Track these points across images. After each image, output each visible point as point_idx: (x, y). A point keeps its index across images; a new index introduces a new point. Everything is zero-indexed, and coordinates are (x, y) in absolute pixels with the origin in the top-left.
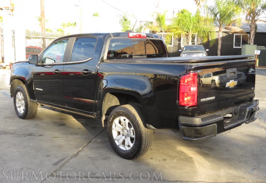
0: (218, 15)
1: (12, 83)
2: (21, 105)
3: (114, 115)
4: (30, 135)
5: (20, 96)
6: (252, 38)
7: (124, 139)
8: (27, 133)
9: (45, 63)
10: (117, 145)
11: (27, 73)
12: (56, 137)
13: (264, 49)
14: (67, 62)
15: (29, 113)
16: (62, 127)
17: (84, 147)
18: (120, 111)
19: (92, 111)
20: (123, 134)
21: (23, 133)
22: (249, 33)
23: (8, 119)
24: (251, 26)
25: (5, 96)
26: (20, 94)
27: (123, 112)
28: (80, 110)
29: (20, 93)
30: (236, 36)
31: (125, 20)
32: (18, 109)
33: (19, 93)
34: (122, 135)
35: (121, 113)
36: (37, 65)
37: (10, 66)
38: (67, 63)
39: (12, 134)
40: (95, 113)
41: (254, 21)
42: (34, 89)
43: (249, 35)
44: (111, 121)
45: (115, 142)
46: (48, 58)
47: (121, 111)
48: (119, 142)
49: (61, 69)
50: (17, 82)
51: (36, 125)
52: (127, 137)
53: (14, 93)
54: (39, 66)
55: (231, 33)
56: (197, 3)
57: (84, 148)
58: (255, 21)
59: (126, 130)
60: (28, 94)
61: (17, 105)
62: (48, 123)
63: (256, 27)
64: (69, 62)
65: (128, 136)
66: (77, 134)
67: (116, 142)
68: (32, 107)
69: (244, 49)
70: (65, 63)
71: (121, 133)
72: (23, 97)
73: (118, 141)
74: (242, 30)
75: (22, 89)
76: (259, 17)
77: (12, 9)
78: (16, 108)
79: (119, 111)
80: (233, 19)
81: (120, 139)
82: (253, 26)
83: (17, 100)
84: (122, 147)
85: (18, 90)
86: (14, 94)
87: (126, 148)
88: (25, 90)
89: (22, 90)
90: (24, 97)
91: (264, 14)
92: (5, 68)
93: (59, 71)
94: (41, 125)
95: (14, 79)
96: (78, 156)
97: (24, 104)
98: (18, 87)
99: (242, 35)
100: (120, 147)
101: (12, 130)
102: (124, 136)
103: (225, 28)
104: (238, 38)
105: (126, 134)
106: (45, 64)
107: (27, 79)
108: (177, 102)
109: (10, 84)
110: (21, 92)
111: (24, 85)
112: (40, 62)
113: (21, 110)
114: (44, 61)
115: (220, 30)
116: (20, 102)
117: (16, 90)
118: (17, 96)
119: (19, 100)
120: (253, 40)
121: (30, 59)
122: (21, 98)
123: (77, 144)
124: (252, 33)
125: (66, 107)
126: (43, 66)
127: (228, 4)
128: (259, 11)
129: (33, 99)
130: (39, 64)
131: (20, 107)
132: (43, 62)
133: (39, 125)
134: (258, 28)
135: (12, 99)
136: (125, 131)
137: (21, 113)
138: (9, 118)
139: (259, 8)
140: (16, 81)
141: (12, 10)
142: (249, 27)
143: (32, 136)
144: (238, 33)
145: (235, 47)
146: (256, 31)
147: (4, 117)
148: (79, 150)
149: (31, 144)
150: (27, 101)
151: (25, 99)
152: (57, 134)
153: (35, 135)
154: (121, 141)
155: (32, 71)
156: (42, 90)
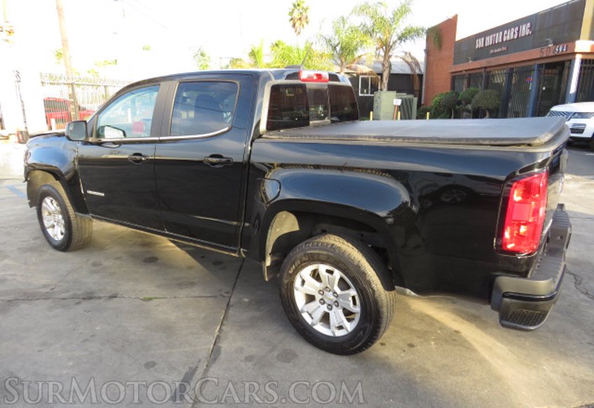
0: (338, 48)
1: (29, 179)
2: (55, 224)
3: (300, 260)
4: (89, 297)
5: (49, 205)
6: (385, 81)
7: (327, 311)
8: (79, 292)
9: (104, 137)
10: (307, 322)
11: (63, 159)
12: (150, 299)
13: (405, 97)
14: (161, 136)
15: (75, 240)
16: (152, 267)
17: (222, 324)
18: (318, 254)
19: (236, 245)
20: (322, 299)
21: (71, 293)
22: (381, 75)
23: (28, 254)
24: (383, 65)
25: (15, 195)
26: (51, 201)
27: (329, 257)
28: (202, 241)
29: (51, 198)
30: (362, 79)
31: (202, 55)
32: (50, 231)
33: (48, 200)
34: (321, 303)
35: (321, 257)
36: (86, 143)
37: (18, 136)
38: (161, 138)
39: (46, 297)
40: (242, 250)
41: (387, 56)
42: (83, 192)
43: (380, 77)
44: (291, 272)
45: (302, 317)
46: (109, 126)
47: (322, 254)
48: (312, 318)
49: (149, 152)
50: (40, 177)
51: (95, 264)
52: (334, 307)
53: (36, 198)
54: (92, 144)
55: (355, 75)
56: (296, 31)
57: (224, 328)
58: (390, 57)
59: (331, 293)
60: (71, 202)
61: (47, 224)
62: (119, 258)
63: (390, 66)
64: (167, 136)
65: (338, 306)
66: (193, 284)
67: (306, 316)
68: (82, 228)
69: (379, 97)
70: (157, 138)
71: (318, 297)
72: (58, 208)
73: (310, 315)
74: (371, 70)
75: (53, 191)
76: (394, 51)
77: (9, 29)
78: (44, 229)
79: (316, 252)
80: (357, 54)
81: (315, 310)
82: (387, 65)
83: (45, 214)
84: (320, 328)
85: (45, 194)
86: (38, 202)
87: (333, 332)
88: (61, 193)
89: (56, 193)
90: (61, 208)
91: (400, 47)
92: (7, 138)
93: (144, 156)
94: (106, 263)
95: (35, 169)
96: (222, 356)
97: (63, 222)
98: (45, 188)
99: (370, 77)
100: (315, 327)
101: (45, 286)
102: (325, 305)
103: (347, 68)
104: (365, 81)
105: (331, 300)
106: (103, 140)
107: (63, 170)
108: (495, 241)
109: (26, 180)
110: (54, 198)
111: (58, 182)
112: (92, 136)
113: (57, 233)
114: (101, 133)
115: (342, 71)
116: (51, 217)
117: (41, 195)
118: (44, 204)
119: (50, 214)
120: (386, 85)
121: (71, 131)
122: (53, 209)
123: (203, 315)
124: (386, 75)
125: (167, 232)
126: (100, 144)
127: (352, 31)
128: (394, 43)
129: (82, 213)
130: (90, 140)
131: (53, 226)
132: (98, 135)
133: (101, 264)
134: (393, 67)
135: (34, 210)
136: (330, 295)
137: (56, 239)
138: (31, 249)
139: (395, 38)
140: (38, 174)
141: (10, 32)
142: (380, 66)
143: (93, 301)
144: (365, 74)
145: (362, 95)
146: (390, 71)
147: (19, 249)
148: (215, 336)
149: (98, 328)
150: (69, 217)
151: (64, 212)
152: (149, 289)
153: (100, 298)
154: (318, 315)
155: (75, 155)
156: (103, 195)
